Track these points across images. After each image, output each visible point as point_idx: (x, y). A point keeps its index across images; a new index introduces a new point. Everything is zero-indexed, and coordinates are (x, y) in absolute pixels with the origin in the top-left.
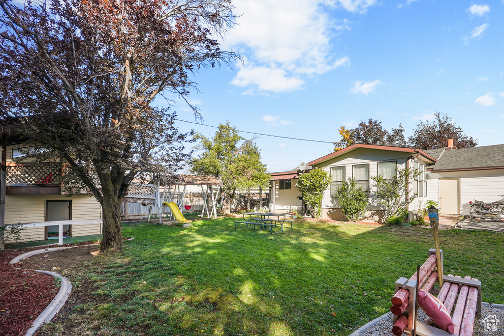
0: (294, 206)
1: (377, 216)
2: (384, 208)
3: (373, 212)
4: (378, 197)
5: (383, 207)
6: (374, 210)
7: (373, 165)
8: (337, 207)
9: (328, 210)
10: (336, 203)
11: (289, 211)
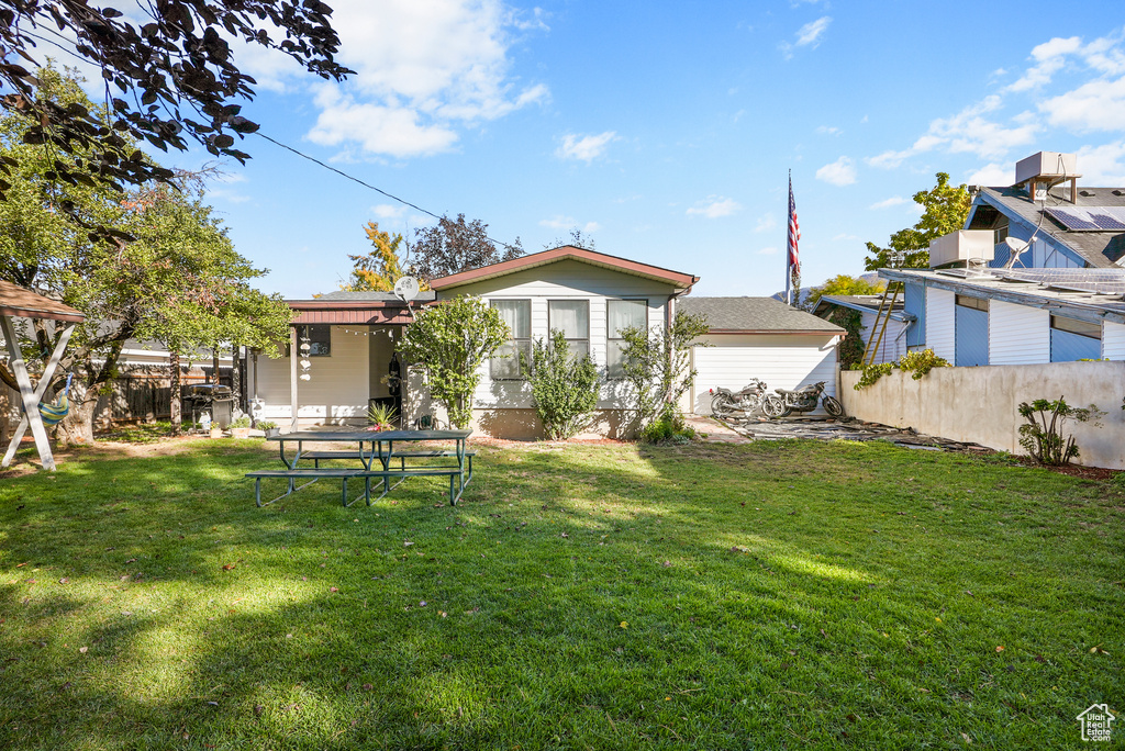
0: (342, 408)
1: (607, 424)
2: (621, 404)
3: (598, 414)
4: (608, 380)
5: (619, 401)
6: (600, 411)
7: (597, 303)
8: (508, 404)
9: (482, 413)
10: (505, 394)
11: (322, 422)
